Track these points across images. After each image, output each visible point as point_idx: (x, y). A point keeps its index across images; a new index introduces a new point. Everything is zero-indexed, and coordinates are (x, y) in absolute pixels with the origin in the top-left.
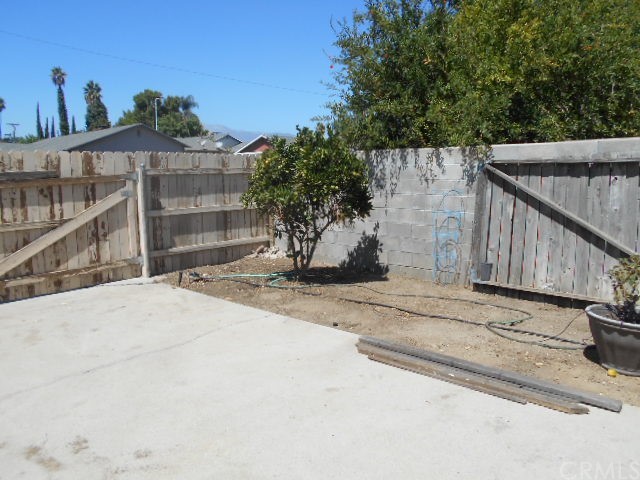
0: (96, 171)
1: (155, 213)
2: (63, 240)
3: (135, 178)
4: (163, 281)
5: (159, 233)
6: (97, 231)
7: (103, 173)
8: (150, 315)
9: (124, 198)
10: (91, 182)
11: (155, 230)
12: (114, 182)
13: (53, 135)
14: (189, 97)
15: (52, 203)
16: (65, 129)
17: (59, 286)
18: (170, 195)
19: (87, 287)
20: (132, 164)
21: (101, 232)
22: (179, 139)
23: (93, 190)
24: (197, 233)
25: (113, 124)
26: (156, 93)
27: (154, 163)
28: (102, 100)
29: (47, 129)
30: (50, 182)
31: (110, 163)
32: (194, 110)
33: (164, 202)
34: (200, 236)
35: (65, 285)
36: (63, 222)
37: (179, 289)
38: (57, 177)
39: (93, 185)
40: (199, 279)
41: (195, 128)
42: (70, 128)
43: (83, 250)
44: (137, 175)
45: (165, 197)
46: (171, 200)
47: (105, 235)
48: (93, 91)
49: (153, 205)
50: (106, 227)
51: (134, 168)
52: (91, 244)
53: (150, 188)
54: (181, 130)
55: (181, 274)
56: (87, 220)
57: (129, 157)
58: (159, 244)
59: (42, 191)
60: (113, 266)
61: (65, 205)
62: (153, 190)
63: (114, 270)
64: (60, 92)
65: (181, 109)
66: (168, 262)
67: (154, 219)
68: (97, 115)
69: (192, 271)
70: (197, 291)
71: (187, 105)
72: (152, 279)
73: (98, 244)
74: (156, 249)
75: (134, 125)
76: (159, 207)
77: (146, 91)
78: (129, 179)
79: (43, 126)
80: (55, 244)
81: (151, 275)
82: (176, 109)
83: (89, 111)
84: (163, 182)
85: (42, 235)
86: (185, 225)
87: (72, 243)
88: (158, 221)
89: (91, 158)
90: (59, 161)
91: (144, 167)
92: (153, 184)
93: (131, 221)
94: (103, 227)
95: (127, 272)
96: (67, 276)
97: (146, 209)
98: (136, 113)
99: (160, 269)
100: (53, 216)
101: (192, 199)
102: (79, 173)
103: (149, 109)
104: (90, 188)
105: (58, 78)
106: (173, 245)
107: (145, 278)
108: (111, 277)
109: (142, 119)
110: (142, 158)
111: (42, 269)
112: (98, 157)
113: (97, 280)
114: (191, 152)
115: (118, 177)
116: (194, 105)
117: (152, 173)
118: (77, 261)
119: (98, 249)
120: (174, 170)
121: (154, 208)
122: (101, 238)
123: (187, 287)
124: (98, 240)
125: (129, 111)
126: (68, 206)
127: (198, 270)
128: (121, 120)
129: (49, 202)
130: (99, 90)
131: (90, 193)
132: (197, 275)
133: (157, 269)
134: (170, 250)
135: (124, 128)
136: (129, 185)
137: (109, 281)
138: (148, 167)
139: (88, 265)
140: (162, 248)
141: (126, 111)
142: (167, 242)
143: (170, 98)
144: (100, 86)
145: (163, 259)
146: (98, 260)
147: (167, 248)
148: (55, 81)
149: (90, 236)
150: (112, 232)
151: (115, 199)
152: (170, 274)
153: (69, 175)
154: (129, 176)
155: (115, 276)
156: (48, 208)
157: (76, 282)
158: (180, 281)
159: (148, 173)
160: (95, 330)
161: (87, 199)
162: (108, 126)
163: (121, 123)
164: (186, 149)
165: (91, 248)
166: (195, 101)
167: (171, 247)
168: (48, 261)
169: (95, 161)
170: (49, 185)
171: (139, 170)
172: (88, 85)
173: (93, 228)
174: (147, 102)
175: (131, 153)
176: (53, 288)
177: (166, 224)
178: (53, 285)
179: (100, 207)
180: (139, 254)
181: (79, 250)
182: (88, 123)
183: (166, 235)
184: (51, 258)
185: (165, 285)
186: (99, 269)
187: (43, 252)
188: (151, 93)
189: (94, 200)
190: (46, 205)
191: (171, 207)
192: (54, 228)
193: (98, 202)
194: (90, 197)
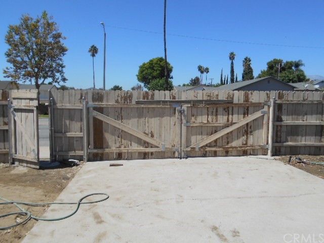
0: (250, 101)
1: (278, 123)
2: (231, 132)
3: (269, 104)
4: (280, 159)
5: (279, 134)
6: (247, 130)
7: (254, 101)
8: (272, 176)
9: (262, 114)
10: (247, 105)
11: (277, 131)
12: (258, 106)
13: (227, 83)
14: (299, 61)
15: (228, 115)
16: (232, 81)
17: (227, 153)
18: (288, 115)
19: (239, 156)
20: (268, 97)
21: (249, 130)
22: (291, 84)
23: (248, 110)
24: (302, 136)
25: (255, 77)
26: (280, 60)
27: (281, 96)
28: (251, 66)
29: (225, 81)
30: (229, 105)
31: (257, 97)
32: (301, 68)
33: (284, 118)
34: (304, 138)
35: (230, 153)
36: (232, 124)
37: (288, 165)
38: (232, 103)
39: (248, 107)
40: (300, 161)
41: (301, 77)
42: (235, 80)
43: (240, 138)
44: (271, 103)
45: (285, 115)
46: (288, 117)
47: (251, 132)
48: (247, 61)
49: (278, 119)
50: (252, 128)
51: (269, 100)
52: (243, 136)
53: (276, 110)
54: (292, 79)
55: (291, 157)
56: (243, 124)
57: (267, 94)
58: (279, 139)
59: (225, 109)
60: (253, 148)
61: (234, 116)
62: (278, 111)
63: (253, 150)
64: (232, 63)
65: (293, 68)
66: (283, 150)
67: (277, 126)
68: (248, 73)
69: (297, 156)
70: (300, 168)
71: (297, 65)
72: (273, 158)
73: (247, 136)
74: (277, 142)
75: (266, 77)
76: (281, 120)
77: (274, 60)
78: (266, 105)
79: (223, 79)
80: (228, 134)
81: (273, 155)
82: (290, 68)
83: (244, 71)
84: (284, 107)
85: (223, 129)
86: (295, 131)
87: (235, 134)
88: (279, 128)
89: (248, 94)
90: (233, 96)
91: (274, 99)
92: (279, 108)
93: (265, 127)
94: (250, 128)
95: (260, 152)
96: (231, 149)
97: (274, 121)
98: (268, 71)
99: (278, 153)
100: (228, 121)
101: (301, 117)
102: (242, 101)
103: (275, 68)
104: (246, 109)
105: (232, 57)
106: (287, 141)
107: (269, 156)
108: (252, 153)
109: (271, 74)
110: (274, 94)
111: (221, 145)
112: (252, 94)
113: (245, 153)
114: (298, 91)
115: (260, 103)
116: (302, 65)
117: (279, 102)
118: (236, 143)
119: (247, 138)
120: (291, 101)
121: (278, 121)
122: (249, 133)
123: (294, 165)
124: (247, 134)
125: (264, 70)
126: (235, 116)
127: (300, 156)
128: (259, 75)
129: (227, 114)
130: (250, 61)
131: (246, 111)
132: (300, 159)
133: (276, 153)
134: (285, 144)
135: (260, 79)
136: (266, 108)
137: (250, 155)
138: (277, 99)
139: (241, 145)
140: (280, 142)
141: (263, 70)
142: (283, 139)
143: (287, 62)
144: (251, 59)
145: (280, 147)
146: (246, 144)
147: (283, 142)
148: (230, 58)
149: (244, 131)
150: (255, 131)
151: (258, 114)
152: (283, 156)
153: (237, 102)
154: (266, 103)
155: (254, 153)
156: (227, 117)
157: (234, 153)
158: (289, 161)
159: (277, 102)
160: (243, 178)
161: (244, 114)
162: (252, 78)
163: (259, 76)
164: (295, 89)
165: (244, 137)
166: (303, 63)
167: (285, 142)
168: (224, 141)
169: (250, 96)
170: (228, 106)
171: (272, 101)
172: (245, 59)
173: (246, 128)
174: (274, 65)
175: (268, 92)
176: (225, 154)
177: (284, 129)
178: (224, 152)
179: (250, 118)
180: (267, 143)
181: (238, 138)
182: (243, 77)
183: (283, 135)
184: (225, 140)
185: (280, 162)
186: (246, 148)
187: (222, 137)
188: (277, 60)
189: (248, 114)
190: (226, 115)
191: (288, 120)
192: (228, 126)
193: (249, 116)
194: (246, 113)
